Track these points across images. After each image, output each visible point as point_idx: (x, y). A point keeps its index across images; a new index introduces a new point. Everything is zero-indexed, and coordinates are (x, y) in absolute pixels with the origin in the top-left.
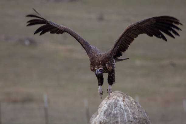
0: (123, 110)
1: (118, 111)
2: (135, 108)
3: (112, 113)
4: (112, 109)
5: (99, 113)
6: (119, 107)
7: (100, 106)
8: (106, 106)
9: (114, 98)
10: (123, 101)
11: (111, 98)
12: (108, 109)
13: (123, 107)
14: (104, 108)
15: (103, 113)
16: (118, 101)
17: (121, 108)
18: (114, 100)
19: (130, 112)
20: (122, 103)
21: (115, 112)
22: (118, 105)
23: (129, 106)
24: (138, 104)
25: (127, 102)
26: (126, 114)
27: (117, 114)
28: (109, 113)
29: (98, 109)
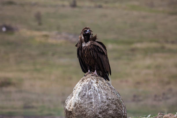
0: (97, 91)
1: (92, 93)
2: (108, 89)
3: (87, 94)
4: (86, 91)
5: (74, 94)
6: (92, 89)
7: (75, 88)
8: (81, 88)
9: (87, 80)
10: (97, 83)
11: (85, 80)
12: (82, 91)
13: (96, 88)
14: (79, 90)
15: (77, 95)
16: (92, 83)
17: (95, 89)
18: (88, 82)
19: (103, 93)
20: (96, 85)
21: (89, 93)
22: (92, 87)
23: (102, 87)
24: (111, 85)
25: (100, 84)
26: (99, 95)
27: (91, 95)
28: (83, 95)
29: (73, 91)
